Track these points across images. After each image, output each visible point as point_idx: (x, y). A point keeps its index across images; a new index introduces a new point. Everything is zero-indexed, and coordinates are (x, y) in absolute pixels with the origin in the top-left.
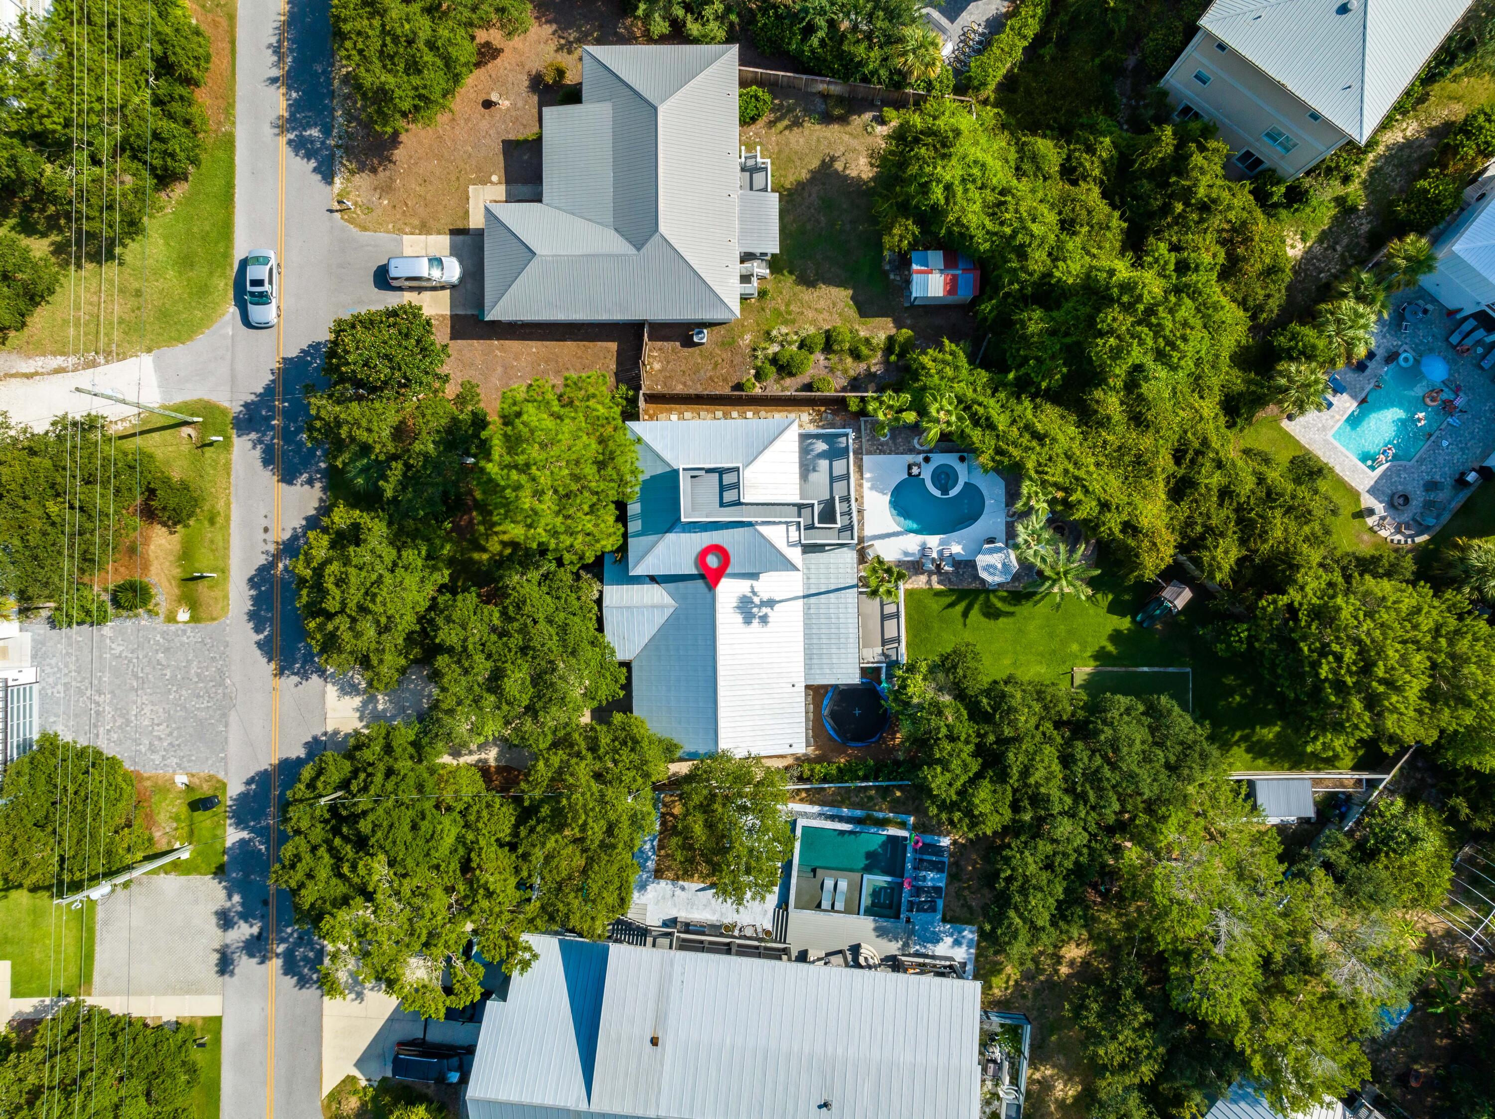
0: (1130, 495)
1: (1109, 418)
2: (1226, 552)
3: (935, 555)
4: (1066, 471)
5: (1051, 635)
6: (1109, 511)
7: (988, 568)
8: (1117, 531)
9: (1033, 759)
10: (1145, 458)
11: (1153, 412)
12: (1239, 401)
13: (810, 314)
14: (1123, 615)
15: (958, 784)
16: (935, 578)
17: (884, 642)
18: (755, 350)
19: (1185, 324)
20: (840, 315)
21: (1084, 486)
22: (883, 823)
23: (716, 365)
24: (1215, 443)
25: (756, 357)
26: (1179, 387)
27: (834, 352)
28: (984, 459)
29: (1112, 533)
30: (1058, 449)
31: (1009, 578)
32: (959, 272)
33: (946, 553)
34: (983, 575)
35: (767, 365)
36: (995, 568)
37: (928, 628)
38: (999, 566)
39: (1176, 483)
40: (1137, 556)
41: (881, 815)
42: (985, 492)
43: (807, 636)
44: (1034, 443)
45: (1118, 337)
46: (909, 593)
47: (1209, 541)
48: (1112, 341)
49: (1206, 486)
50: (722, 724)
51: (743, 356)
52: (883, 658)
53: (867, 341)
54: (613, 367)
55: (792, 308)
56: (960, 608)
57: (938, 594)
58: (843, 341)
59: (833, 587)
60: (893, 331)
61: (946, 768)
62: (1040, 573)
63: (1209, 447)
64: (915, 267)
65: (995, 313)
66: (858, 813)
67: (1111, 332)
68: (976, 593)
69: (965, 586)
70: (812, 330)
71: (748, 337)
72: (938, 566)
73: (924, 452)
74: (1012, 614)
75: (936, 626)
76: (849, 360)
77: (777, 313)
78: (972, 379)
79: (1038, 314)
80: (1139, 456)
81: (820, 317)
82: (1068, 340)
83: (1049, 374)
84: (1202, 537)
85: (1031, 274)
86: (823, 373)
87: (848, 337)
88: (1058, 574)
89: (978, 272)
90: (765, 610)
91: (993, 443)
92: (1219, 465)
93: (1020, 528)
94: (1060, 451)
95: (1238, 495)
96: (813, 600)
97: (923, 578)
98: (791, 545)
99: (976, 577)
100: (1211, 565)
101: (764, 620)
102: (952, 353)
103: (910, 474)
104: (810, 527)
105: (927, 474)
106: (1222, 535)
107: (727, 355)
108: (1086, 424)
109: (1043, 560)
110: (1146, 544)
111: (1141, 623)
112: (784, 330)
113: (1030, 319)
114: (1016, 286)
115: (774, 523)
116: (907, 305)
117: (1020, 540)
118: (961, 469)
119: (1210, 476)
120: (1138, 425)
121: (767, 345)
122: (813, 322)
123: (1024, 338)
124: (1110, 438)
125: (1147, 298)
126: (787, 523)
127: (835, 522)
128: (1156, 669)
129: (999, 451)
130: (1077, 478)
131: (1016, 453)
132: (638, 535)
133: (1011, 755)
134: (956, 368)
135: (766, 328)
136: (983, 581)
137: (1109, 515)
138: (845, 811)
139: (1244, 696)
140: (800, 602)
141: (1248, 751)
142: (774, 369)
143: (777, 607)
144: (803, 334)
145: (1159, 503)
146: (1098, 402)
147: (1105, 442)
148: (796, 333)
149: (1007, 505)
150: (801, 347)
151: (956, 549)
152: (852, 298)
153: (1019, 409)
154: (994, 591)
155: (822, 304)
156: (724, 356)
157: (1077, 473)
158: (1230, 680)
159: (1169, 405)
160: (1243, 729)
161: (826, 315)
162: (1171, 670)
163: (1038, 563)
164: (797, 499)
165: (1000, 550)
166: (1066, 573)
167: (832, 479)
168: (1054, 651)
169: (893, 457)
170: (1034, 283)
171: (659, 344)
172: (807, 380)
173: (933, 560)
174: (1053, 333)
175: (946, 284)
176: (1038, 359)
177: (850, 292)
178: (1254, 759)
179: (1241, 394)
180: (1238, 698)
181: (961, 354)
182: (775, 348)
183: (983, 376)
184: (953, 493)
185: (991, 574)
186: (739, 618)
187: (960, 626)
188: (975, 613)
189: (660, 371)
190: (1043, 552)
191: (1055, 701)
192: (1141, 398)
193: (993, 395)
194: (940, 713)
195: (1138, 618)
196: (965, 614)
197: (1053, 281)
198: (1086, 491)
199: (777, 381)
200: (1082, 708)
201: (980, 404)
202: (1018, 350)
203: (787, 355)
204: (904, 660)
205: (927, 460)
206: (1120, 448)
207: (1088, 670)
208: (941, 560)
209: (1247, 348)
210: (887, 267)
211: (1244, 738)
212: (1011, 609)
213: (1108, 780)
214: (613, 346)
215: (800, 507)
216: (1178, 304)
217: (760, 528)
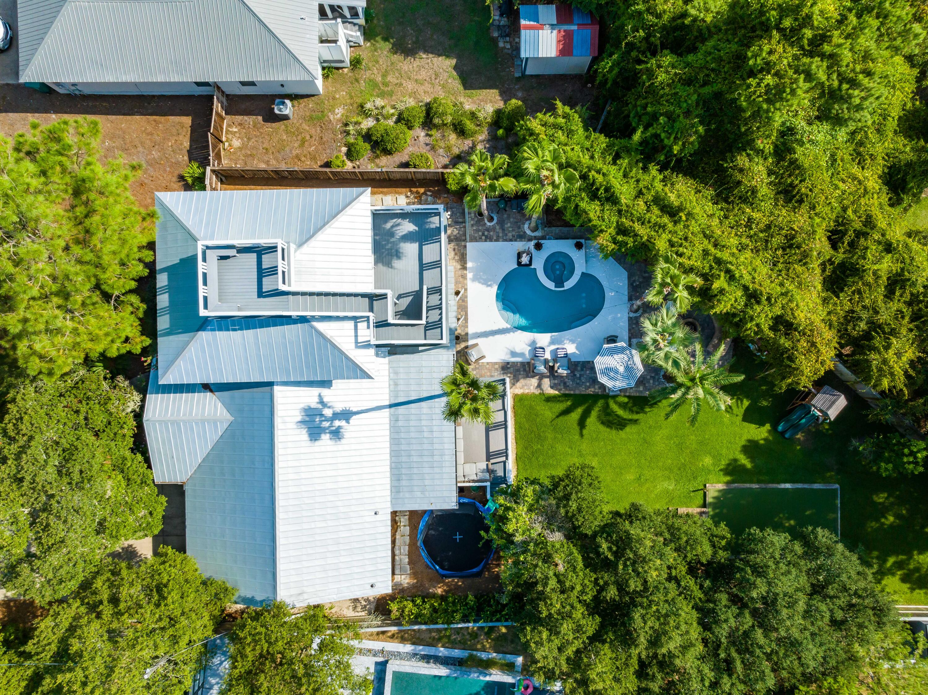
0: (782, 285)
1: (754, 191)
2: (899, 355)
3: (548, 356)
4: (706, 253)
5: (680, 446)
6: (758, 302)
7: (608, 371)
8: (765, 328)
9: (666, 623)
10: (799, 239)
11: (809, 184)
12: (906, 174)
13: (410, 86)
14: (761, 424)
15: (570, 651)
16: (546, 382)
17: (489, 456)
18: (346, 125)
19: (867, 56)
20: (443, 87)
21: (728, 271)
22: (487, 665)
23: (303, 142)
24: (882, 223)
25: (348, 133)
26: (839, 154)
27: (436, 126)
28: (604, 240)
29: (760, 330)
30: (694, 227)
31: (633, 384)
32: (574, 28)
33: (561, 353)
34: (603, 380)
35: (360, 141)
36: (616, 372)
37: (540, 438)
38: (621, 369)
39: (834, 272)
40: (791, 359)
41: (484, 656)
42: (604, 283)
43: (395, 453)
44: (666, 220)
45: (777, 74)
46: (519, 399)
47: (878, 342)
48: (769, 79)
49: (875, 273)
50: (281, 566)
51: (334, 132)
52: (487, 476)
53: (473, 115)
54: (187, 144)
55: (389, 78)
56: (576, 415)
57: (549, 399)
58: (444, 114)
59: (425, 395)
60: (500, 105)
61: (554, 631)
62: (670, 378)
63: (873, 227)
64: (523, 22)
65: (616, 70)
66: (457, 653)
67: (767, 67)
68: (595, 398)
69: (582, 390)
70: (411, 103)
71: (339, 112)
72: (552, 368)
73: (535, 238)
74: (635, 421)
75: (550, 435)
76: (453, 137)
77: (373, 84)
78: (588, 144)
79: (667, 59)
80: (790, 238)
81: (421, 89)
82: (707, 90)
83: (683, 133)
84: (867, 336)
85: (659, 16)
86: (424, 150)
87: (450, 109)
88: (693, 380)
89: (597, 27)
90: (337, 423)
91: (614, 219)
92: (889, 248)
93: (647, 325)
94: (696, 229)
95: (914, 284)
96: (401, 410)
97: (534, 381)
98: (359, 345)
99: (594, 381)
100: (880, 370)
101: (336, 434)
102: (566, 116)
103: (519, 264)
104: (382, 324)
105: (538, 265)
106: (893, 332)
107: (316, 131)
108: (726, 201)
109: (676, 363)
110: (803, 344)
111: (783, 433)
112: (379, 102)
113: (659, 66)
114: (642, 33)
115: (338, 318)
116: (517, 75)
117: (648, 339)
118: (577, 257)
119: (879, 261)
120: (788, 200)
121: (359, 119)
122: (413, 94)
123: (652, 91)
124: (756, 215)
125: (817, 20)
126: (355, 318)
127: (420, 318)
128: (799, 486)
129: (622, 230)
130: (719, 261)
131: (643, 231)
132: (169, 333)
133: (637, 616)
134: (570, 133)
135: (359, 101)
136: (603, 387)
137: (758, 308)
138: (442, 651)
139: (897, 516)
140: (386, 412)
141: (904, 580)
142: (368, 146)
143: (354, 420)
144: (401, 106)
145: (815, 295)
146: (741, 170)
147: (750, 220)
148: (394, 107)
149: (630, 299)
150: (398, 121)
151: (571, 348)
152: (456, 68)
153: (646, 179)
154: (614, 397)
155: (423, 74)
156: (313, 132)
157: (719, 255)
158: (881, 498)
159: (826, 176)
160: (897, 554)
161: (427, 87)
162: (816, 486)
163: (669, 367)
164: (370, 289)
165: (621, 350)
166: (702, 379)
167: (422, 267)
168: (684, 465)
169: (500, 244)
170: (664, 27)
171: (239, 118)
172: (405, 158)
173: (546, 362)
174: (688, 82)
175: (559, 41)
176: (670, 116)
177: (454, 62)
178: (912, 589)
179: (909, 165)
180: (891, 519)
181: (576, 116)
182: (368, 123)
183: (602, 141)
184: (569, 285)
185: (612, 379)
186: (303, 435)
187: (577, 437)
188: (592, 420)
189: (240, 149)
190: (676, 355)
191: (692, 542)
192: (794, 165)
193: (614, 163)
194: (548, 559)
195: (780, 428)
196: (582, 423)
197: (687, 21)
198: (731, 277)
199: (371, 160)
200: (725, 549)
201: (598, 172)
202: (645, 107)
203: (381, 129)
204: (512, 478)
205: (538, 247)
206: (768, 227)
207: (721, 486)
208: (555, 360)
209: (915, 112)
210: (496, 34)
211: (899, 565)
212: (635, 417)
213: (761, 647)
214: (187, 121)
215: (372, 298)
216: (861, 28)
217: (320, 326)
